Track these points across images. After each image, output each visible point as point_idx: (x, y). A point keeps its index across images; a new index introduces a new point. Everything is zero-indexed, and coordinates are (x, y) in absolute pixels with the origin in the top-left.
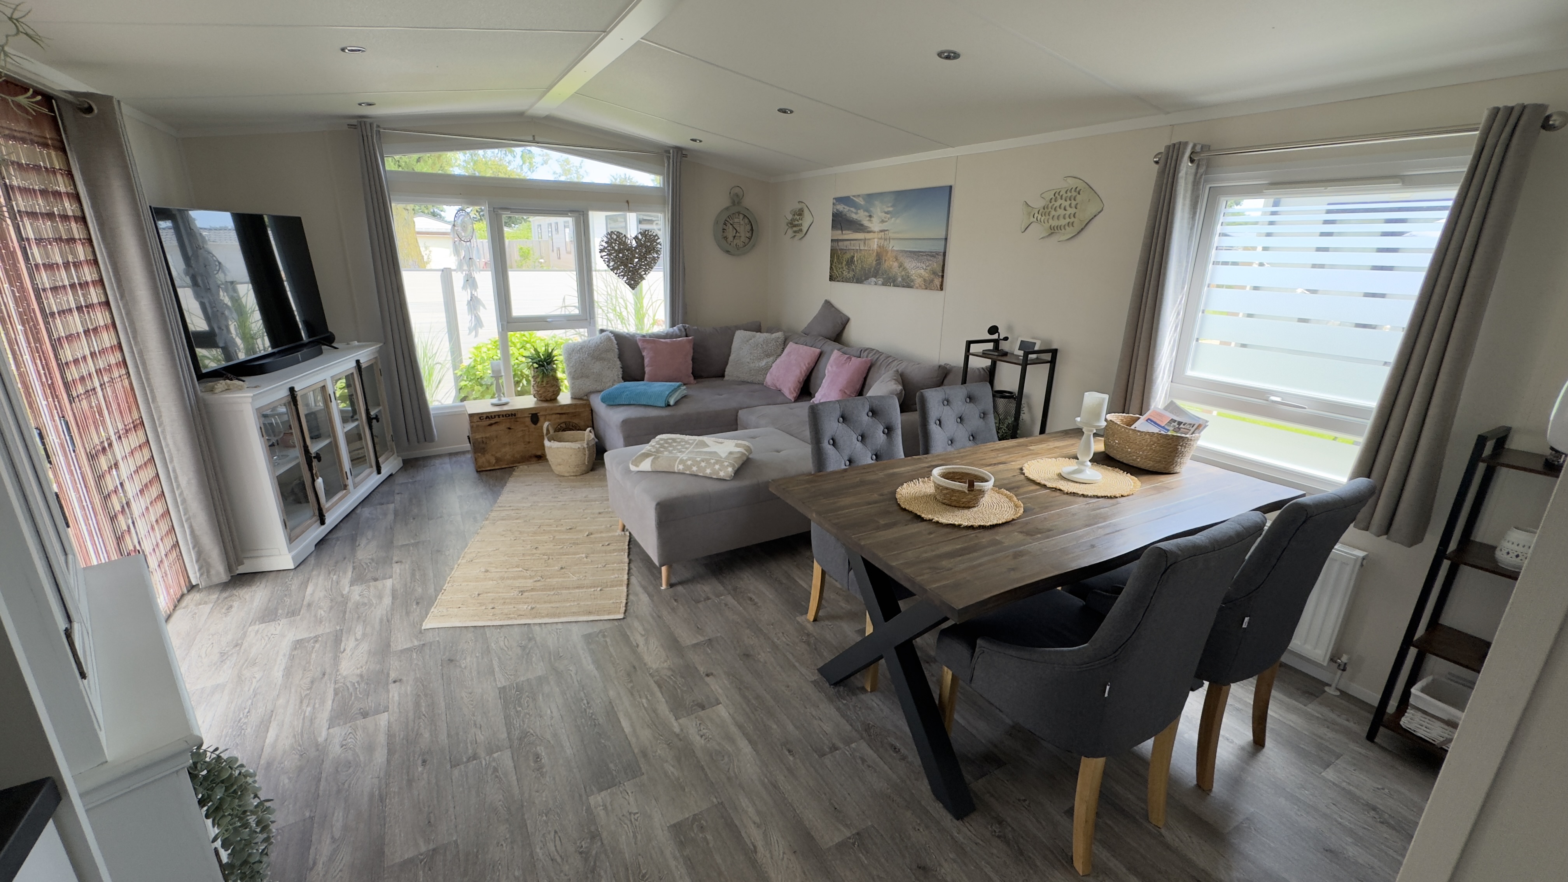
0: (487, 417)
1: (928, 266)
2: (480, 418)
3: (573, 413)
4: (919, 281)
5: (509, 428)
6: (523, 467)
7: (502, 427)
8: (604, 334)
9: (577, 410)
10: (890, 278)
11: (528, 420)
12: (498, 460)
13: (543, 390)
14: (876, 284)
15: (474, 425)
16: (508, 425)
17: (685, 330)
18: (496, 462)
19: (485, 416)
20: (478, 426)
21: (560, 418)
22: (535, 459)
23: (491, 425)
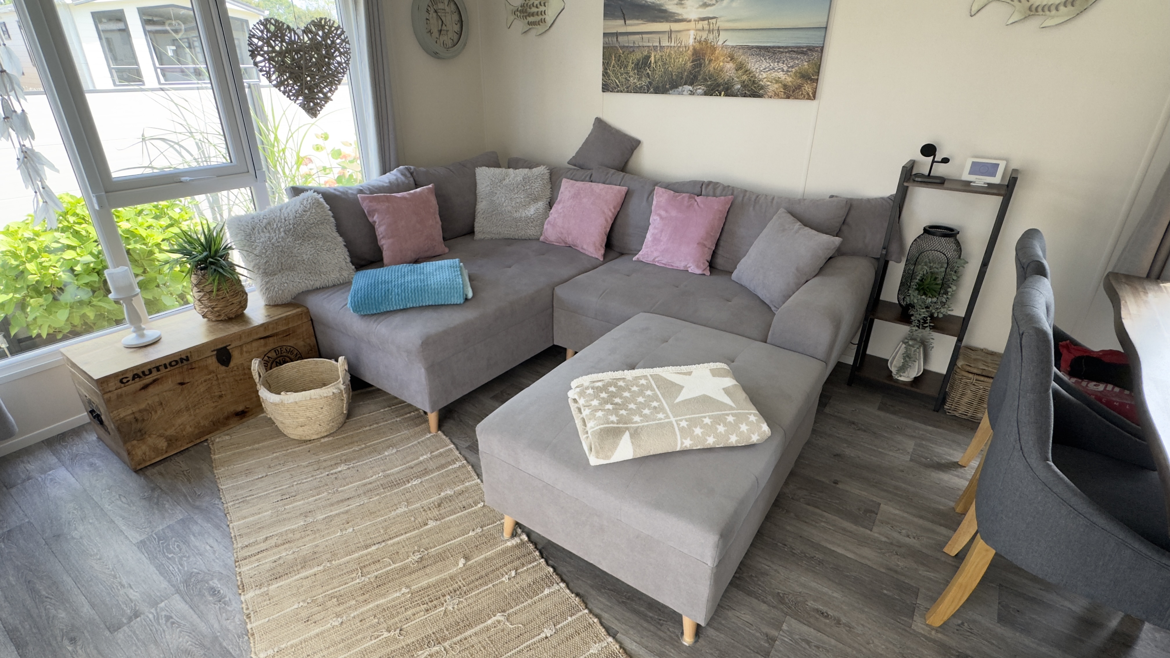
0: (136, 376)
1: (792, 67)
2: (121, 382)
3: (284, 331)
4: (774, 87)
5: (182, 384)
6: (220, 439)
7: (169, 384)
8: (302, 195)
9: (290, 326)
10: (719, 85)
11: (212, 362)
12: (171, 441)
13: (221, 305)
14: (692, 93)
15: (113, 396)
16: (179, 379)
17: (412, 174)
18: (169, 445)
19: (130, 375)
20: (120, 396)
21: (265, 345)
22: (236, 419)
23: (145, 387)
